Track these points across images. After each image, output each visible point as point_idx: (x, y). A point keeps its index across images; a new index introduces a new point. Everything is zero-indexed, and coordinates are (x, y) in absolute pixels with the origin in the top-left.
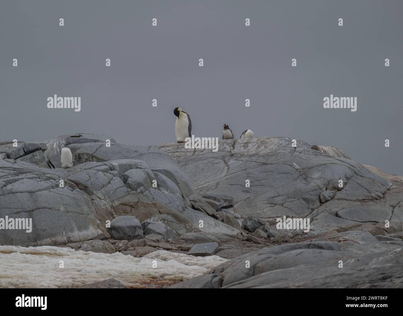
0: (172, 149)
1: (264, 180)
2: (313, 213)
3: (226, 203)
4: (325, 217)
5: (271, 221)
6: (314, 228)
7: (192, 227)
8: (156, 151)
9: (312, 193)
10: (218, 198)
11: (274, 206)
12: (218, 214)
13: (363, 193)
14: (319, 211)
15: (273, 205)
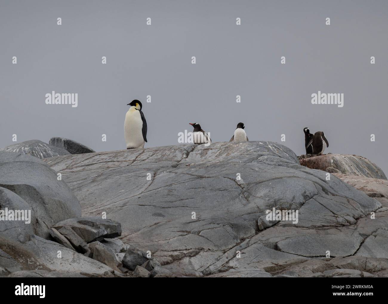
0: (107, 157)
1: (190, 200)
2: (242, 244)
3: (108, 231)
4: (257, 250)
5: (176, 256)
6: (236, 265)
7: (35, 263)
8: (27, 159)
9: (246, 217)
10: (97, 224)
11: (187, 235)
12: (87, 246)
13: (325, 217)
14: (250, 242)
15: (185, 233)
